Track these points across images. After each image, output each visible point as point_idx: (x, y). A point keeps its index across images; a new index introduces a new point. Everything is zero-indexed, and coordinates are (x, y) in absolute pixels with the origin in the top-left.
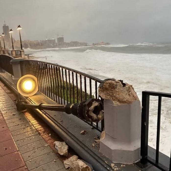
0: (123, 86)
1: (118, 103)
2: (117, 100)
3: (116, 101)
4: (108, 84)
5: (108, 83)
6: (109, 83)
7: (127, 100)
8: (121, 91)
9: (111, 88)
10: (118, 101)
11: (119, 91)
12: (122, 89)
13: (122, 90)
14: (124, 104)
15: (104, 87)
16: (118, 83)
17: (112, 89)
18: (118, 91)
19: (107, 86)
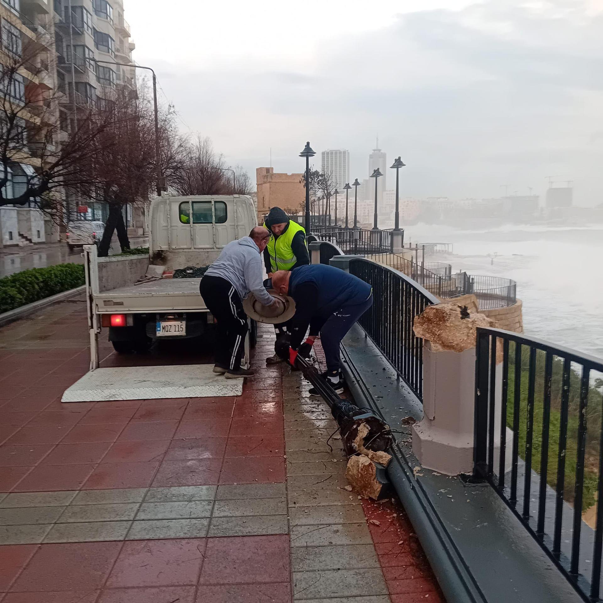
0: (462, 318)
1: (440, 347)
2: (440, 342)
3: (438, 343)
4: (434, 311)
5: (434, 309)
6: (436, 309)
7: (457, 345)
8: (454, 327)
9: (438, 319)
10: (440, 344)
11: (451, 326)
12: (457, 323)
13: (457, 325)
14: (449, 351)
15: (425, 315)
16: (454, 312)
17: (440, 320)
18: (448, 326)
19: (432, 315)
